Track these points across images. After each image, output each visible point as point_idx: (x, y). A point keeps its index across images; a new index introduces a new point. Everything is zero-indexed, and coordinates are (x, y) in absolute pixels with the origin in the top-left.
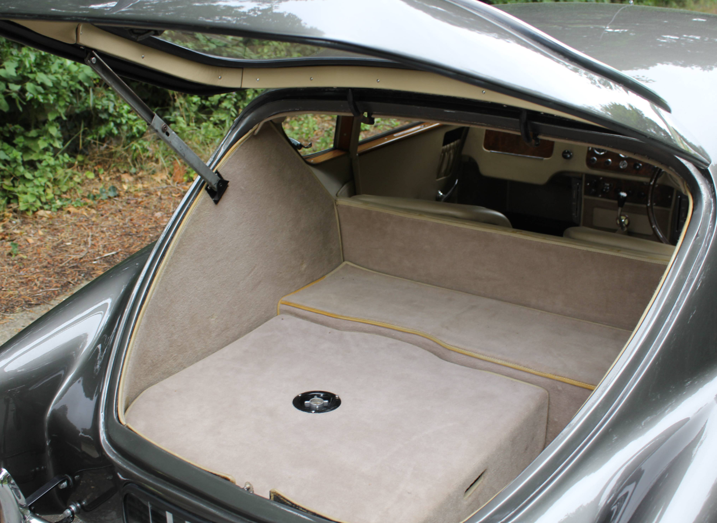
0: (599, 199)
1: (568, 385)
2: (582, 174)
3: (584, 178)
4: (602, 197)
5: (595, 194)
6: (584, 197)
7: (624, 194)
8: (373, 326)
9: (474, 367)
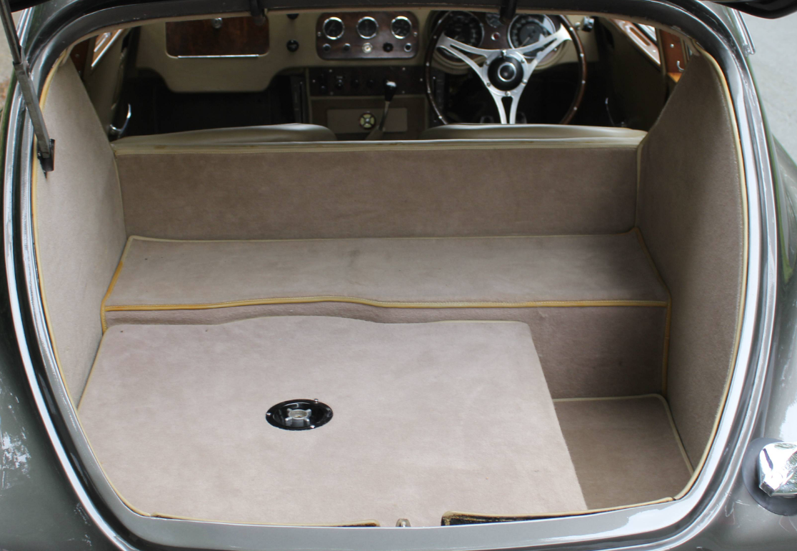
0: (332, 97)
1: (552, 309)
2: (305, 68)
3: (307, 75)
4: (335, 95)
5: (326, 93)
6: (311, 98)
7: (392, 84)
8: (259, 307)
9: (425, 320)
